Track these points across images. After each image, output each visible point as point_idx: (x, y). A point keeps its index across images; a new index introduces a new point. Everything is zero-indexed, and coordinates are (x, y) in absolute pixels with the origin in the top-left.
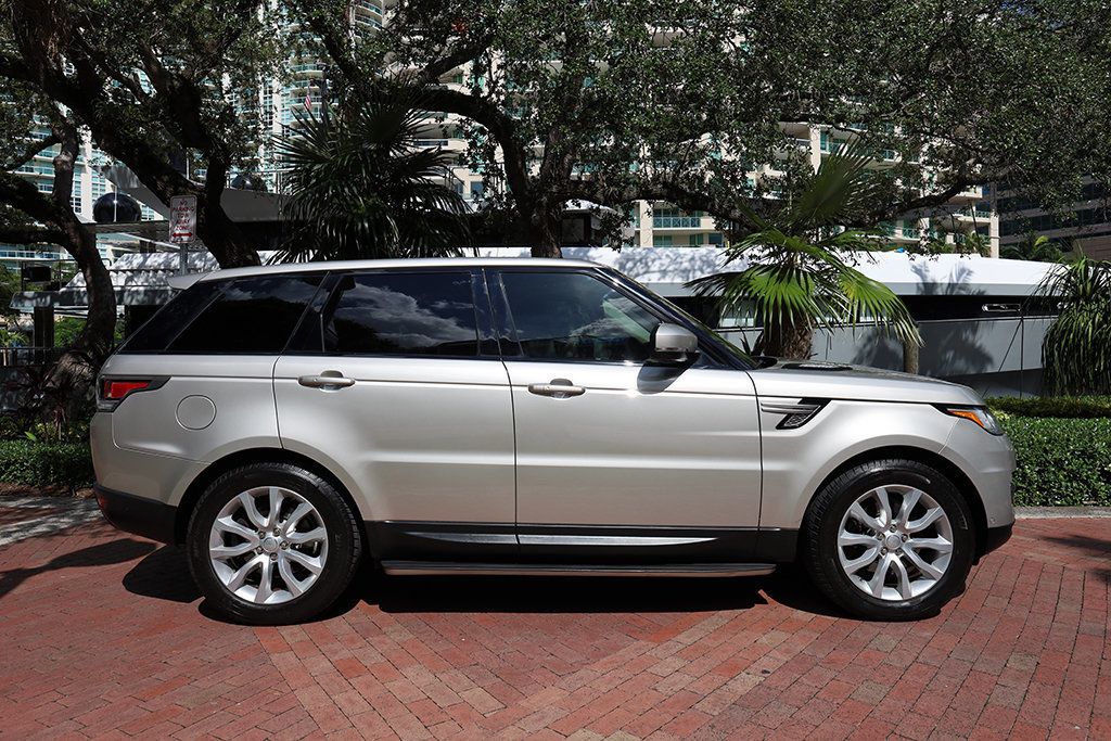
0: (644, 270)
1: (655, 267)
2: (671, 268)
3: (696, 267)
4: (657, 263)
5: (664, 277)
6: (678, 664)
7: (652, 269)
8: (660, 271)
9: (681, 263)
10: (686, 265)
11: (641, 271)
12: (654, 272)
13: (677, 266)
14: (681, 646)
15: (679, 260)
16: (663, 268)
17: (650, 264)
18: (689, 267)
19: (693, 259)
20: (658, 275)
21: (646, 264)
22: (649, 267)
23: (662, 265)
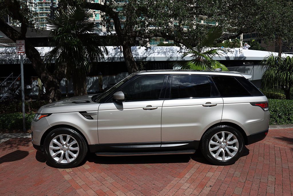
0: (153, 52)
1: (156, 51)
2: (161, 51)
3: (168, 51)
4: (157, 50)
5: (159, 54)
6: (188, 185)
7: (155, 51)
8: (157, 52)
9: (163, 50)
10: (165, 50)
11: (152, 52)
12: (156, 52)
13: (162, 51)
14: (187, 179)
15: (163, 49)
16: (158, 51)
17: (154, 50)
18: (166, 51)
19: (167, 49)
20: (157, 53)
21: (153, 50)
22: (154, 51)
23: (158, 50)
